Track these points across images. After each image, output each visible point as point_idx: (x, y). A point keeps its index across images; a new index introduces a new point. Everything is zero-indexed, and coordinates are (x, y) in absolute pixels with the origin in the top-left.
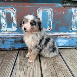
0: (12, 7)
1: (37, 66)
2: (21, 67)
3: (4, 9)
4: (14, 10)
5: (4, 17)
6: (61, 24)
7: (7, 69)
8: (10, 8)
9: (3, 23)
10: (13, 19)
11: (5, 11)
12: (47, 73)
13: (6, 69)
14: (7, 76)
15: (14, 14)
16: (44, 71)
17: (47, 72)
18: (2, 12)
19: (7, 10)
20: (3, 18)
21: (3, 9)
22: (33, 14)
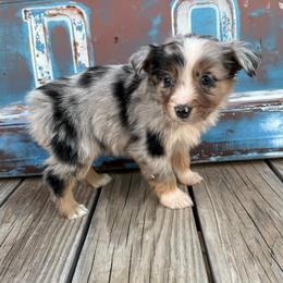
0: (72, 3)
1: (184, 224)
2: (117, 231)
3: (43, 11)
4: (81, 13)
5: (43, 41)
6: (277, 52)
7: (57, 241)
8: (64, 7)
9: (40, 68)
10: (76, 50)
11: (47, 20)
12: (227, 249)
13: (54, 238)
14: (60, 263)
15: (79, 28)
16: (213, 243)
17: (230, 246)
18: (34, 24)
19: (55, 15)
20: (39, 47)
21: (39, 13)
22: (157, 21)
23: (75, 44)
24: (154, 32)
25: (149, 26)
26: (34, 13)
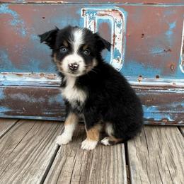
0: (116, 8)
2: (152, 174)
3: (96, 11)
4: (121, 15)
8: (110, 10)
10: (114, 40)
11: (97, 18)
15: (119, 26)
18: (88, 20)
21: (92, 12)
22: (173, 26)
23: (114, 36)
24: (169, 33)
25: (167, 28)
26: (89, 12)
